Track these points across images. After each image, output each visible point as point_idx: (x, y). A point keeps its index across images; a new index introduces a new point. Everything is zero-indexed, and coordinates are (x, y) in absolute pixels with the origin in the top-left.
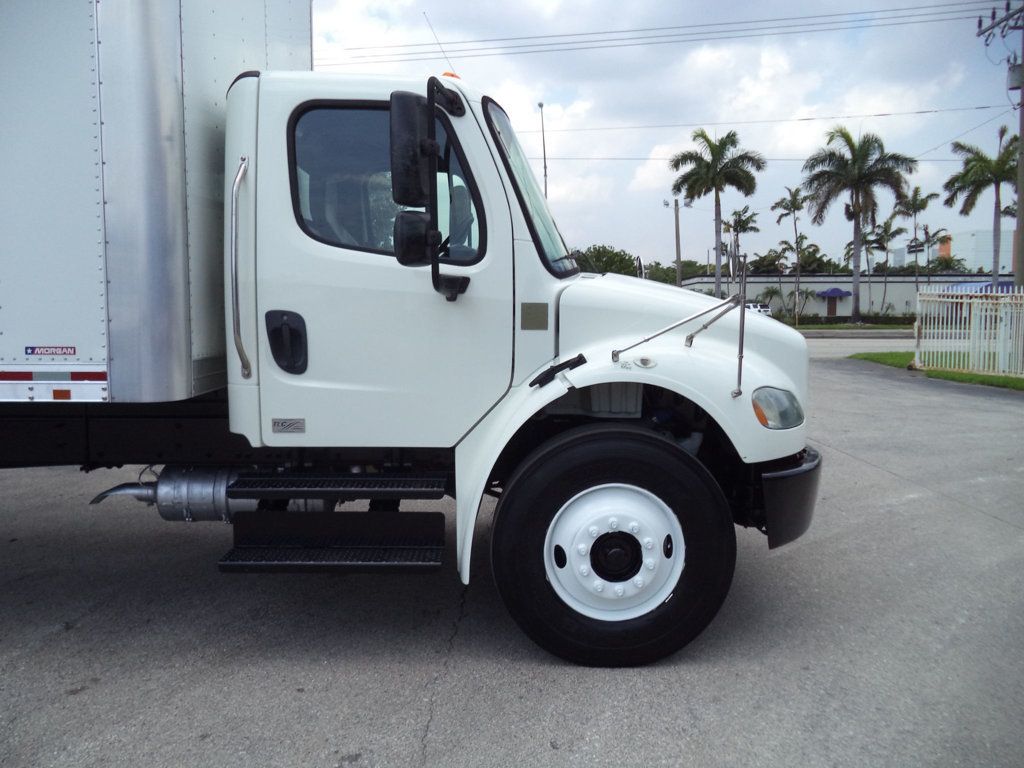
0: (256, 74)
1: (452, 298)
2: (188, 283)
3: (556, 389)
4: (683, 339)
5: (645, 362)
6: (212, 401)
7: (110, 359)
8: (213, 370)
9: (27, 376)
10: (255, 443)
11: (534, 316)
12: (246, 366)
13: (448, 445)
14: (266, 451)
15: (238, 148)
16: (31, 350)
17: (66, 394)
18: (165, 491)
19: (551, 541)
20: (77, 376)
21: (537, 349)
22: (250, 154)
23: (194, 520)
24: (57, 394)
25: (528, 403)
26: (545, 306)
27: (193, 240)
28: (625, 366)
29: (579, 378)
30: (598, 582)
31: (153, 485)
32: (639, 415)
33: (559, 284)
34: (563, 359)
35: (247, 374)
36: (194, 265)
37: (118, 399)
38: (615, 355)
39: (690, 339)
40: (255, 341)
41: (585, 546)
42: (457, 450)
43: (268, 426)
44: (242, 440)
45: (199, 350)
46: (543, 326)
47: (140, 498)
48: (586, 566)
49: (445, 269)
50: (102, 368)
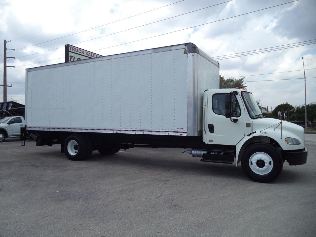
0: (208, 90)
1: (235, 122)
2: (198, 120)
3: (251, 137)
4: (273, 129)
5: (265, 133)
6: (200, 137)
7: (188, 130)
8: (201, 132)
9: (177, 132)
10: (206, 143)
11: (248, 125)
12: (205, 132)
13: (235, 145)
14: (208, 145)
15: (205, 100)
16: (178, 129)
17: (182, 135)
18: (193, 152)
19: (250, 161)
20: (183, 132)
21: (249, 130)
22: (207, 101)
23: (197, 157)
24: (181, 135)
25: (247, 138)
26: (250, 124)
27: (199, 112)
28: (262, 133)
29: (254, 135)
30: (258, 167)
31: (191, 151)
32: (269, 142)
33: (253, 120)
34: (253, 132)
35: (205, 133)
36: (199, 117)
37: (188, 136)
38: (260, 131)
39: (275, 129)
40: (206, 128)
41: (256, 161)
42: (236, 146)
43: (208, 141)
44: (204, 142)
45: (199, 129)
46: (250, 127)
47: (189, 153)
48: (255, 165)
49: (233, 118)
50: (187, 131)
